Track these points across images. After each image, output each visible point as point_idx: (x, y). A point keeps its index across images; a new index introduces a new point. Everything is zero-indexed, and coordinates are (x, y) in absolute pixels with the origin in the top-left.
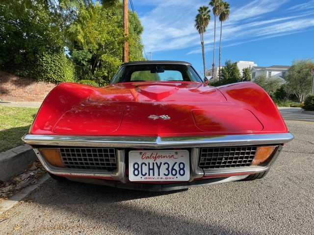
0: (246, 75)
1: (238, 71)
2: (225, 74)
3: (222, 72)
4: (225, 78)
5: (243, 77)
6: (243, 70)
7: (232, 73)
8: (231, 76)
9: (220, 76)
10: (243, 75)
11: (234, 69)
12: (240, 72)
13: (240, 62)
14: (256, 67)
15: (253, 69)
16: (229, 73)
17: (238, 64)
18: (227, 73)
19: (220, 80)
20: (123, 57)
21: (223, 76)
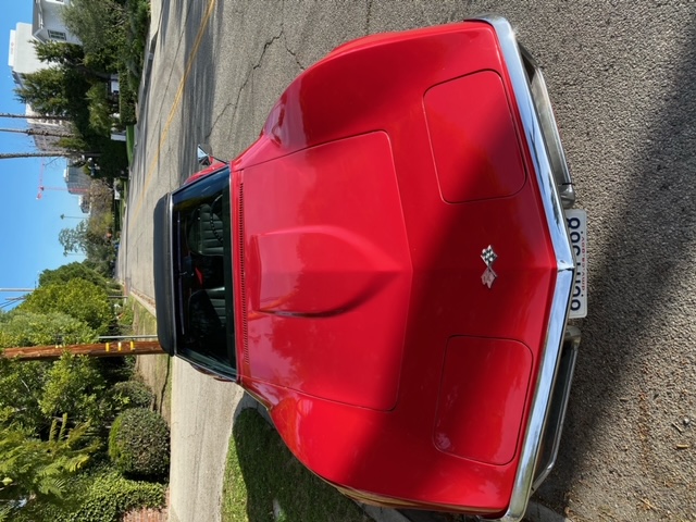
0: (56, 55)
1: (43, 72)
2: (54, 104)
3: (50, 111)
4: (66, 106)
5: (62, 61)
6: (42, 60)
7: (50, 88)
8: (60, 92)
9: (57, 119)
10: (56, 61)
11: (39, 82)
12: (47, 68)
13: (11, 63)
14: (35, 28)
15: (39, 36)
16: (51, 95)
17: (18, 70)
18: (52, 100)
19: (70, 119)
20: (41, 358)
21: (59, 110)
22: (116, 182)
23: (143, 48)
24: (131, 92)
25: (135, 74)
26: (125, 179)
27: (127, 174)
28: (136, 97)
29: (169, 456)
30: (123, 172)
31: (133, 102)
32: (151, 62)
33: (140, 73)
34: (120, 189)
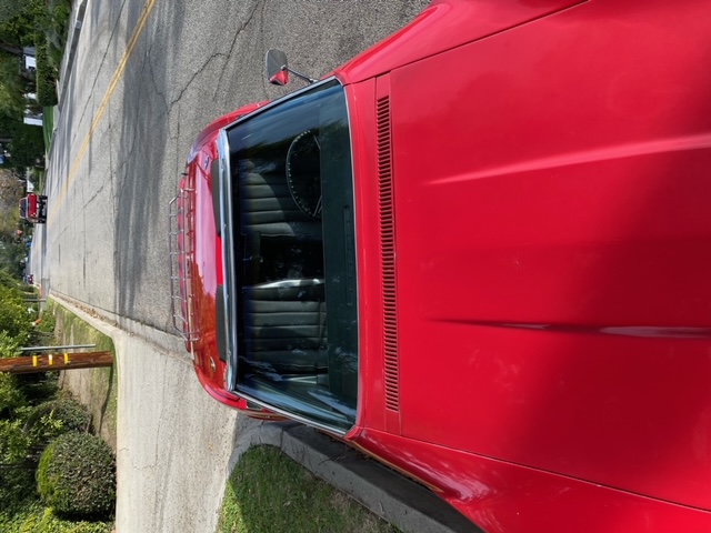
22: (29, 172)
23: (68, 16)
24: (51, 68)
25: (58, 46)
26: (41, 168)
27: (43, 163)
28: (58, 73)
29: (115, 489)
30: (38, 161)
31: (53, 79)
32: (78, 31)
33: (62, 45)
34: (35, 180)
